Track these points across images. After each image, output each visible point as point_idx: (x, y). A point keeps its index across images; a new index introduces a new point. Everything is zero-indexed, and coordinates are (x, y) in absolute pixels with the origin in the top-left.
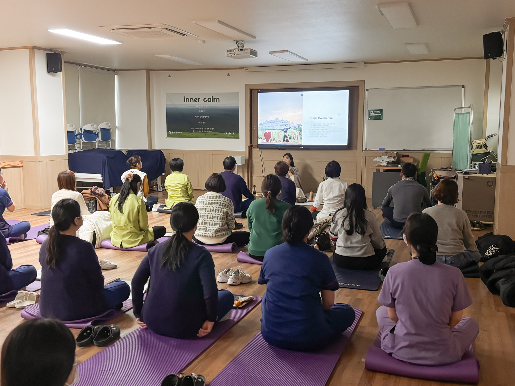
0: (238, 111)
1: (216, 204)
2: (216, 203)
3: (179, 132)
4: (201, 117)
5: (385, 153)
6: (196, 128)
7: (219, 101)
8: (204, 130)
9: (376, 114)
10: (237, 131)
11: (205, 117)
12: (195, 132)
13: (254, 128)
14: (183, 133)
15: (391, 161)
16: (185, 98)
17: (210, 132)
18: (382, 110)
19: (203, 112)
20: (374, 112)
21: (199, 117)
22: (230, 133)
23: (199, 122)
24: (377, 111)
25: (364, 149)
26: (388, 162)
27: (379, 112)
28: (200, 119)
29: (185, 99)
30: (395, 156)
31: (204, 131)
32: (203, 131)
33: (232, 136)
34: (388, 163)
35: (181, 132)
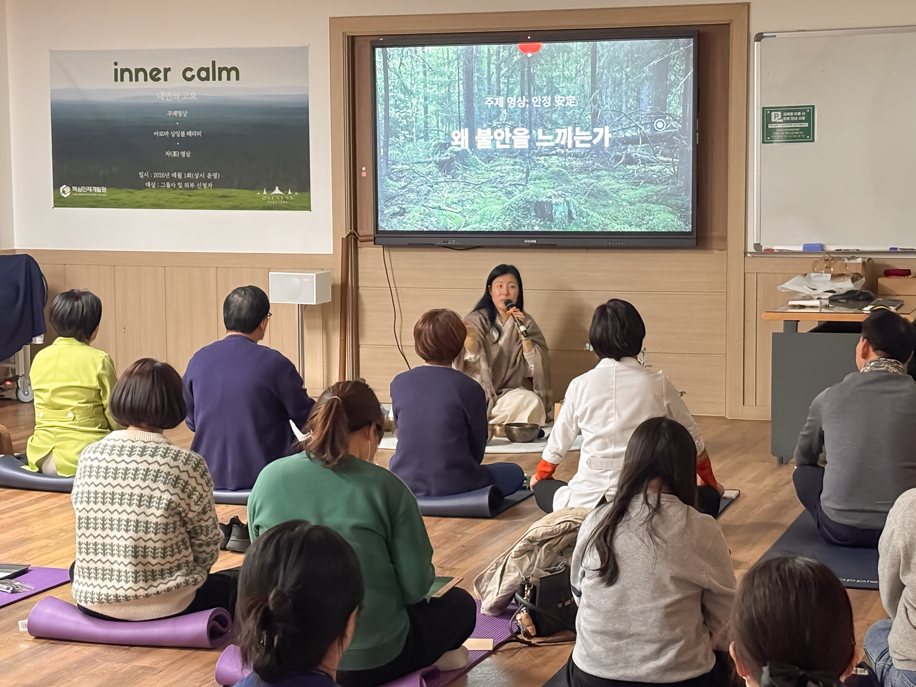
0: (305, 111)
1: (140, 476)
2: (142, 471)
3: (97, 190)
4: (173, 136)
5: (823, 261)
6: (156, 175)
7: (238, 79)
8: (184, 181)
9: (790, 122)
10: (303, 185)
11: (190, 133)
12: (154, 186)
13: (364, 174)
14: (113, 190)
15: (842, 292)
16: (119, 67)
17: (205, 187)
18: (813, 107)
19: (180, 115)
20: (782, 117)
21: (167, 133)
22: (277, 191)
23: (168, 153)
24: (794, 111)
25: (751, 248)
26: (831, 294)
27: (802, 116)
28: (171, 143)
29: (116, 70)
30: (860, 271)
31: (187, 185)
32: (183, 185)
33: (285, 200)
34: (831, 300)
35: (104, 189)
